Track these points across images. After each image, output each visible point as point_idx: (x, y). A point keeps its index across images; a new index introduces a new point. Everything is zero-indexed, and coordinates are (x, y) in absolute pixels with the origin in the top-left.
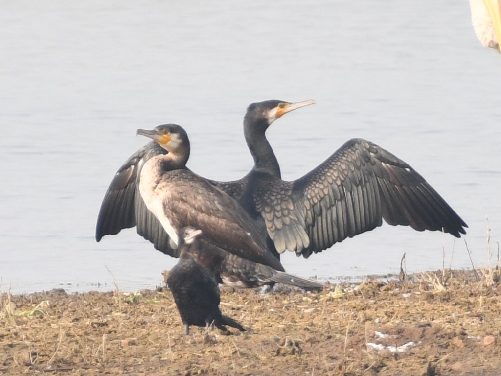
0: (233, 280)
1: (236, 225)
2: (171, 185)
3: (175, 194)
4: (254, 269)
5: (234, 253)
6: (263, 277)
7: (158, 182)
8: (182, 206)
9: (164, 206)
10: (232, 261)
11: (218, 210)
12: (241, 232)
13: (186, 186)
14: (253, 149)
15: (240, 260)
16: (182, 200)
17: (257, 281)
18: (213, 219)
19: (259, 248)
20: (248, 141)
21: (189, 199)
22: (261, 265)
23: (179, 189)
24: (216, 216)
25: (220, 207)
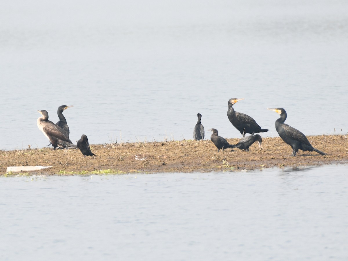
0: (60, 146)
1: (60, 133)
2: (45, 124)
3: (46, 126)
4: (65, 143)
5: (60, 139)
6: (67, 145)
7: (40, 123)
8: (48, 128)
9: (43, 129)
10: (60, 141)
11: (56, 129)
12: (62, 135)
13: (49, 124)
14: (59, 117)
15: (62, 141)
16: (48, 127)
17: (66, 146)
18: (55, 131)
19: (66, 138)
20: (58, 115)
21: (49, 127)
22: (67, 142)
23: (47, 125)
24: (56, 131)
25: (56, 128)
